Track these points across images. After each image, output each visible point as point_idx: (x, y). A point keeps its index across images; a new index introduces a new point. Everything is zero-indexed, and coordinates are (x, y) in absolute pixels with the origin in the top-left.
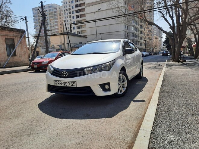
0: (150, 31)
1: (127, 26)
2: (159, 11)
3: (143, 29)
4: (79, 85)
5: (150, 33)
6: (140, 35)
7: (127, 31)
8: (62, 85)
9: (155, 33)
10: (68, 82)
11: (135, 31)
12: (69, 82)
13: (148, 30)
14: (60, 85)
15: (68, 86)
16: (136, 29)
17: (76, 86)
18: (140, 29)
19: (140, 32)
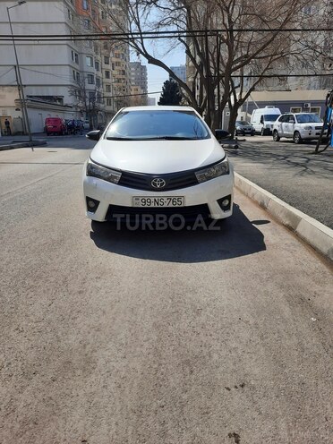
0: (124, 73)
1: (76, 55)
2: (180, 39)
3: (110, 67)
4: (189, 202)
5: (124, 77)
6: (106, 80)
7: (77, 67)
8: (152, 205)
9: (133, 78)
10: (165, 199)
11: (93, 70)
12: (169, 198)
13: (119, 68)
14: (146, 206)
15: (165, 205)
16: (97, 63)
17: (182, 205)
18: (105, 66)
19: (104, 71)
